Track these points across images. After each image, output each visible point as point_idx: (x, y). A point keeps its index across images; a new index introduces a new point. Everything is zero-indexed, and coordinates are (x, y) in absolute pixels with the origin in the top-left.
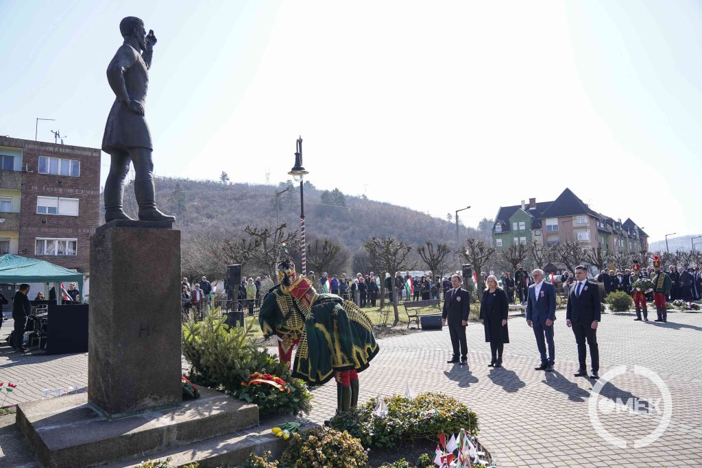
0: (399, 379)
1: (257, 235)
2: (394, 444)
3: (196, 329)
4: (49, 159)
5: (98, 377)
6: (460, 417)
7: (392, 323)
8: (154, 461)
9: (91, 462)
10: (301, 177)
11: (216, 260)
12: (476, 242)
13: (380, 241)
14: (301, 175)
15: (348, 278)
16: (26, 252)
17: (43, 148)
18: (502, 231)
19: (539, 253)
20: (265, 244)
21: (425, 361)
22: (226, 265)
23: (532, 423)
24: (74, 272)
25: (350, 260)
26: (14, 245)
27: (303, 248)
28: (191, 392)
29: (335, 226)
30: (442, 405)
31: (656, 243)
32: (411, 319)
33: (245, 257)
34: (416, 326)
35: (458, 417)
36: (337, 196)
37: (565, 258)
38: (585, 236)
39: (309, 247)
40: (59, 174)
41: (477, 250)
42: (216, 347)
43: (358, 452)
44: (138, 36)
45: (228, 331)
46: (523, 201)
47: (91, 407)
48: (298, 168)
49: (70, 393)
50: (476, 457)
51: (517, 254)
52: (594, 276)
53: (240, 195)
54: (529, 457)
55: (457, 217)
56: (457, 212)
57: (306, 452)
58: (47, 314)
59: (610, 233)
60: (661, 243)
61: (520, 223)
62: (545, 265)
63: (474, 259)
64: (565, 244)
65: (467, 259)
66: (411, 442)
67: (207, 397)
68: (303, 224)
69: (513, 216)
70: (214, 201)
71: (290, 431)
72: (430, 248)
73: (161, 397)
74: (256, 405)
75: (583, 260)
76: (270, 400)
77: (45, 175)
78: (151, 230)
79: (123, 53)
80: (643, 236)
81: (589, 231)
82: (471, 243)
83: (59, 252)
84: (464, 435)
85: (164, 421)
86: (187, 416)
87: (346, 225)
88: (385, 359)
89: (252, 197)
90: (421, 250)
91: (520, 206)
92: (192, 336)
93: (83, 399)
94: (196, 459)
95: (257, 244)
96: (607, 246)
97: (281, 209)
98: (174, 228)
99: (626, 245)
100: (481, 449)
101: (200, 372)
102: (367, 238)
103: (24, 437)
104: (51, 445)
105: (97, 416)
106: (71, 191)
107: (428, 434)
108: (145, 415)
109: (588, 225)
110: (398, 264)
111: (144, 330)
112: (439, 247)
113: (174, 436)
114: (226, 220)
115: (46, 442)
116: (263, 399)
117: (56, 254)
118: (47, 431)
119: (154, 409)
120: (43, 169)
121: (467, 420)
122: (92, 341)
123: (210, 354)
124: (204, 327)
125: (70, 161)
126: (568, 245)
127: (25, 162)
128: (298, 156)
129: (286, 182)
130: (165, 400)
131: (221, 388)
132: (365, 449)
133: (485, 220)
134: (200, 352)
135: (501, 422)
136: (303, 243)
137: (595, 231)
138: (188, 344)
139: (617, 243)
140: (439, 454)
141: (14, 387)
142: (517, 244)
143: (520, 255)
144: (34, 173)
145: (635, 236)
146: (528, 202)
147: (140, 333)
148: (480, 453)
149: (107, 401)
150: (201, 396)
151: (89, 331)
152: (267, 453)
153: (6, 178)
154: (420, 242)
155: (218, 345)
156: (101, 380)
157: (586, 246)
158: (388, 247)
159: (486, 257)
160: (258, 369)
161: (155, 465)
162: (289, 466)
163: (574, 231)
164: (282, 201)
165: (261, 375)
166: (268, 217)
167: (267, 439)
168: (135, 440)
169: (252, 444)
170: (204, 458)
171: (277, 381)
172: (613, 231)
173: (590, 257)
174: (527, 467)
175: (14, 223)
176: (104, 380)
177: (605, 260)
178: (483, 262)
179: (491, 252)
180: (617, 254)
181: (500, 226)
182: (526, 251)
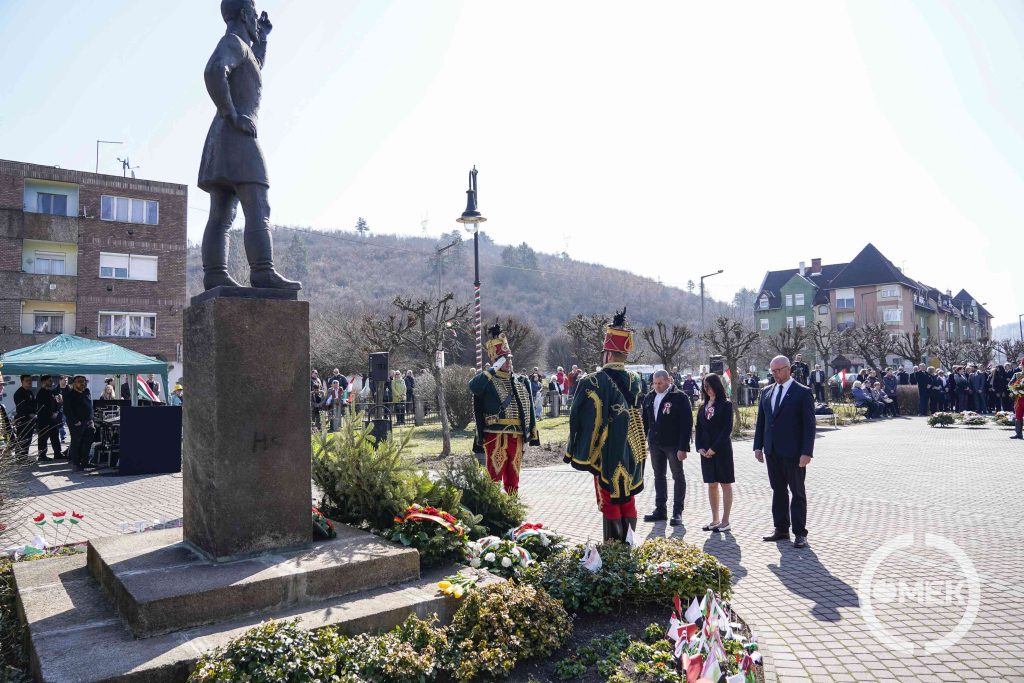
1: (412, 310)
2: (610, 609)
3: (330, 443)
4: (115, 198)
5: (197, 505)
6: (706, 573)
8: (277, 621)
9: (192, 621)
10: (475, 226)
11: (350, 345)
12: (731, 324)
13: (590, 320)
14: (475, 223)
15: (541, 373)
16: (86, 331)
17: (105, 184)
18: (770, 307)
19: (825, 340)
20: (422, 323)
22: (367, 353)
23: (810, 585)
24: (152, 361)
25: (544, 348)
26: (69, 322)
27: (478, 329)
28: (324, 529)
29: (521, 299)
30: (680, 556)
31: (1004, 326)
33: (394, 341)
35: (703, 573)
36: (525, 254)
37: (863, 348)
38: (895, 315)
39: (485, 328)
40: (130, 221)
41: (731, 335)
42: (358, 467)
43: (559, 618)
44: (247, 20)
45: (376, 446)
46: (802, 263)
47: (188, 547)
48: (471, 213)
49: (155, 528)
50: (729, 631)
51: (792, 341)
53: (385, 251)
54: (805, 632)
55: (702, 285)
56: (702, 278)
57: (486, 616)
58: (118, 418)
59: (933, 312)
60: (1011, 326)
61: (797, 296)
62: (833, 358)
63: (728, 348)
64: (864, 327)
65: (717, 348)
66: (634, 607)
67: (346, 537)
68: (477, 295)
69: (786, 285)
70: (347, 260)
71: (463, 587)
72: (663, 331)
73: (284, 535)
74: (416, 550)
75: (891, 351)
76: (434, 544)
77: (110, 222)
78: (268, 301)
79: (226, 47)
80: (984, 316)
81: (901, 308)
82: (723, 325)
83: (131, 333)
84: (712, 599)
85: (286, 568)
86: (319, 561)
87: (538, 296)
89: (402, 255)
91: (798, 271)
92: (323, 452)
93: (176, 536)
94: (332, 620)
95: (411, 323)
96: (929, 330)
97: (444, 273)
99: (957, 329)
100: (736, 619)
101: (335, 502)
103: (100, 584)
104: (139, 595)
105: (196, 558)
106: (146, 245)
107: (660, 595)
108: (262, 559)
109: (900, 299)
111: (258, 441)
112: (676, 329)
113: (303, 588)
114: (364, 288)
115: (131, 593)
116: (426, 541)
117: (127, 335)
118: (131, 577)
119: (274, 551)
120: (108, 213)
121: (715, 577)
122: (186, 454)
123: (350, 477)
124: (342, 440)
125: (145, 202)
126: (869, 328)
127: (82, 203)
128: (472, 196)
129: (450, 233)
130: (289, 539)
131: (365, 525)
132: (570, 615)
133: (744, 291)
134: (336, 474)
135: (764, 582)
136: (478, 322)
137: (911, 308)
138: (319, 463)
139: (944, 326)
140: (675, 623)
141: (80, 518)
142: (792, 327)
143: (796, 344)
144: (94, 220)
145: (972, 316)
146: (809, 264)
147: (255, 446)
148: (734, 625)
149: (209, 537)
150: (338, 535)
151: (184, 442)
152: (433, 616)
153: (56, 227)
154: (645, 322)
155: (361, 464)
156: (202, 509)
157: (896, 331)
158: (600, 330)
159: (744, 346)
160: (417, 500)
161: (280, 626)
162: (463, 635)
163: (879, 308)
164: (446, 260)
165: (422, 509)
166: (425, 284)
167: (431, 597)
168: (250, 592)
169: (411, 603)
170: (345, 619)
171: (444, 517)
172: (939, 308)
173: (902, 347)
174: (803, 647)
175: (69, 291)
176: (206, 510)
177: (925, 351)
178: (740, 351)
179: (753, 338)
180: (944, 344)
181: (767, 300)
182: (805, 337)
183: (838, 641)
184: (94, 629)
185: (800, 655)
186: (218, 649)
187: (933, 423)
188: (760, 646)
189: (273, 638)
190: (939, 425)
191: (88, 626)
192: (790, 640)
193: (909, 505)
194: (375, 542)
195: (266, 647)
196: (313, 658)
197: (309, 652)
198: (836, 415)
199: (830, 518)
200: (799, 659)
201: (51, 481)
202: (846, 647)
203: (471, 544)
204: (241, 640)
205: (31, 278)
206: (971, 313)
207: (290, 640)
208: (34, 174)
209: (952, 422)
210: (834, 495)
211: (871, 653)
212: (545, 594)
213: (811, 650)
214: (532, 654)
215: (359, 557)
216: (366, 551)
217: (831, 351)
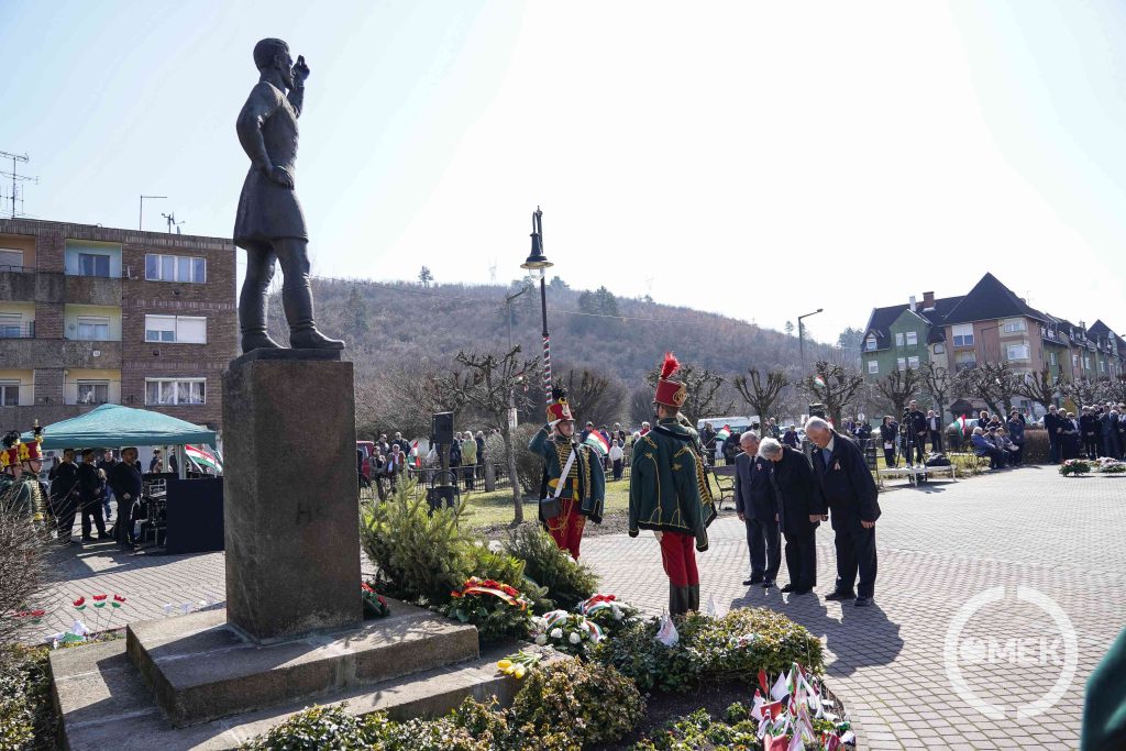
1: (476, 365)
2: (689, 687)
3: (383, 512)
4: (161, 256)
6: (794, 645)
8: (322, 707)
9: (233, 708)
10: (542, 272)
11: (414, 406)
14: (541, 268)
15: (624, 430)
16: (131, 399)
17: (150, 242)
18: (879, 348)
19: (939, 382)
20: (488, 379)
22: (430, 414)
23: (916, 657)
24: (202, 429)
25: (627, 402)
26: (114, 389)
28: (376, 606)
29: (602, 348)
30: (766, 627)
32: (725, 493)
33: (458, 401)
35: (791, 645)
36: (604, 299)
37: (983, 390)
38: (1021, 352)
40: (176, 280)
41: (833, 380)
42: (412, 539)
43: (630, 698)
44: (281, 67)
45: (430, 515)
46: (913, 298)
47: (232, 629)
48: (536, 258)
49: (202, 610)
50: (820, 709)
51: (902, 385)
52: (1036, 418)
53: (452, 303)
54: (908, 710)
55: (801, 326)
56: (800, 318)
57: (549, 697)
58: (164, 493)
59: (1066, 347)
61: (909, 334)
62: (952, 401)
63: (829, 395)
64: (983, 367)
65: (818, 395)
66: (716, 685)
67: (400, 614)
68: (546, 346)
69: (895, 323)
70: (409, 314)
71: (525, 666)
72: (756, 379)
73: (332, 613)
74: (474, 627)
75: (1017, 393)
76: (494, 620)
77: (155, 282)
78: (309, 363)
79: (259, 96)
81: (1027, 344)
82: (822, 369)
83: (180, 400)
84: (797, 673)
85: (335, 650)
86: (369, 641)
87: (620, 345)
89: (470, 305)
90: (740, 384)
91: (908, 306)
93: (220, 618)
94: (382, 705)
95: (477, 380)
96: (1060, 368)
97: (515, 323)
98: (344, 358)
99: (1094, 365)
100: (828, 695)
101: (391, 577)
103: (139, 672)
104: (177, 681)
105: (240, 641)
106: (194, 305)
107: (743, 671)
108: (309, 641)
109: (1026, 334)
110: (702, 406)
111: (302, 512)
113: (352, 671)
114: (430, 343)
115: (168, 678)
116: (485, 617)
117: (176, 403)
118: (170, 662)
119: (322, 631)
120: (153, 272)
121: (804, 650)
122: (229, 531)
123: (404, 548)
124: (394, 509)
125: (191, 259)
126: (989, 368)
127: (126, 263)
128: (537, 239)
129: (521, 280)
130: (338, 618)
131: (423, 601)
132: (643, 695)
133: (850, 330)
134: (390, 546)
135: (865, 655)
136: (548, 376)
137: (1039, 344)
138: (371, 535)
139: (1078, 362)
140: (759, 702)
141: (123, 600)
142: (902, 369)
143: (907, 387)
144: (139, 279)
145: (1111, 350)
146: (920, 299)
147: (299, 518)
148: (826, 702)
149: (252, 618)
150: (393, 612)
151: (225, 516)
152: (492, 699)
153: (99, 290)
154: (739, 369)
155: (415, 535)
156: (244, 587)
157: (1023, 369)
159: (847, 393)
160: (477, 572)
161: (324, 711)
162: (525, 718)
163: (1002, 345)
164: (518, 309)
165: (481, 582)
166: (496, 337)
167: (489, 678)
168: (294, 676)
169: (468, 685)
170: (396, 703)
171: (504, 590)
172: (1071, 342)
174: (903, 726)
175: (113, 357)
176: (249, 589)
178: (844, 399)
179: (858, 383)
180: (1078, 383)
181: (875, 340)
182: (917, 379)
183: (944, 718)
184: (131, 719)
185: (900, 734)
186: (258, 737)
187: (1065, 472)
188: (853, 725)
189: (317, 724)
190: (1073, 474)
191: (124, 716)
192: (889, 719)
193: (1034, 565)
194: (431, 619)
195: (309, 735)
196: (361, 745)
197: (356, 739)
198: (953, 467)
199: (943, 581)
200: (898, 740)
201: (95, 563)
202: (953, 726)
203: (535, 619)
204: (283, 727)
205: (74, 344)
206: (1109, 346)
207: (335, 727)
208: (75, 234)
209: (1087, 470)
210: (948, 557)
211: (981, 731)
212: (615, 672)
213: (913, 729)
214: (600, 738)
215: (411, 636)
216: (420, 630)
217: (948, 394)
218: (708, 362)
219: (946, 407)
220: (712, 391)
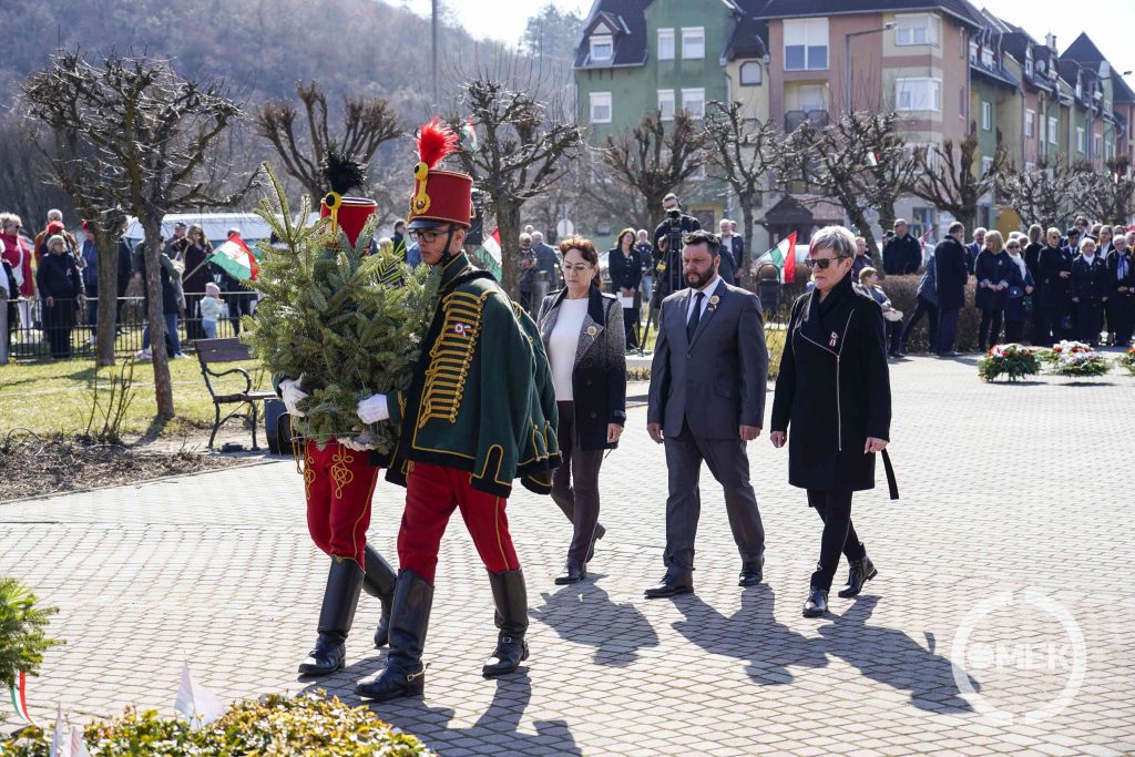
0: (160, 650)
7: (144, 426)
12: (504, 100)
13: (99, 74)
18: (617, 60)
19: (747, 155)
21: (275, 578)
32: (226, 409)
34: (244, 440)
37: (841, 177)
38: (924, 95)
41: (507, 132)
51: (666, 154)
59: (1012, 89)
61: (688, 32)
62: (769, 202)
63: (494, 169)
64: (846, 123)
72: (318, 117)
75: (907, 188)
81: (938, 76)
82: (484, 102)
88: (105, 573)
90: (276, 126)
96: (999, 136)
99: (1065, 136)
102: (45, 60)
109: (938, 53)
110: (179, 176)
112: (355, 112)
126: (856, 126)
133: (552, 13)
137: (962, 78)
139: (1035, 126)
142: (668, 116)
143: (676, 161)
145: (1100, 104)
154: (274, 88)
157: (924, 134)
158: (130, 104)
159: (541, 163)
163: (886, 73)
172: (1025, 78)
173: (933, 178)
177: (986, 189)
178: (530, 181)
179: (565, 143)
180: (1030, 171)
181: (609, 40)
182: (699, 144)
187: (991, 372)
190: (1004, 377)
193: (918, 577)
209: (1033, 368)
217: (762, 183)
218: (192, 64)
219: (757, 214)
220: (203, 142)
